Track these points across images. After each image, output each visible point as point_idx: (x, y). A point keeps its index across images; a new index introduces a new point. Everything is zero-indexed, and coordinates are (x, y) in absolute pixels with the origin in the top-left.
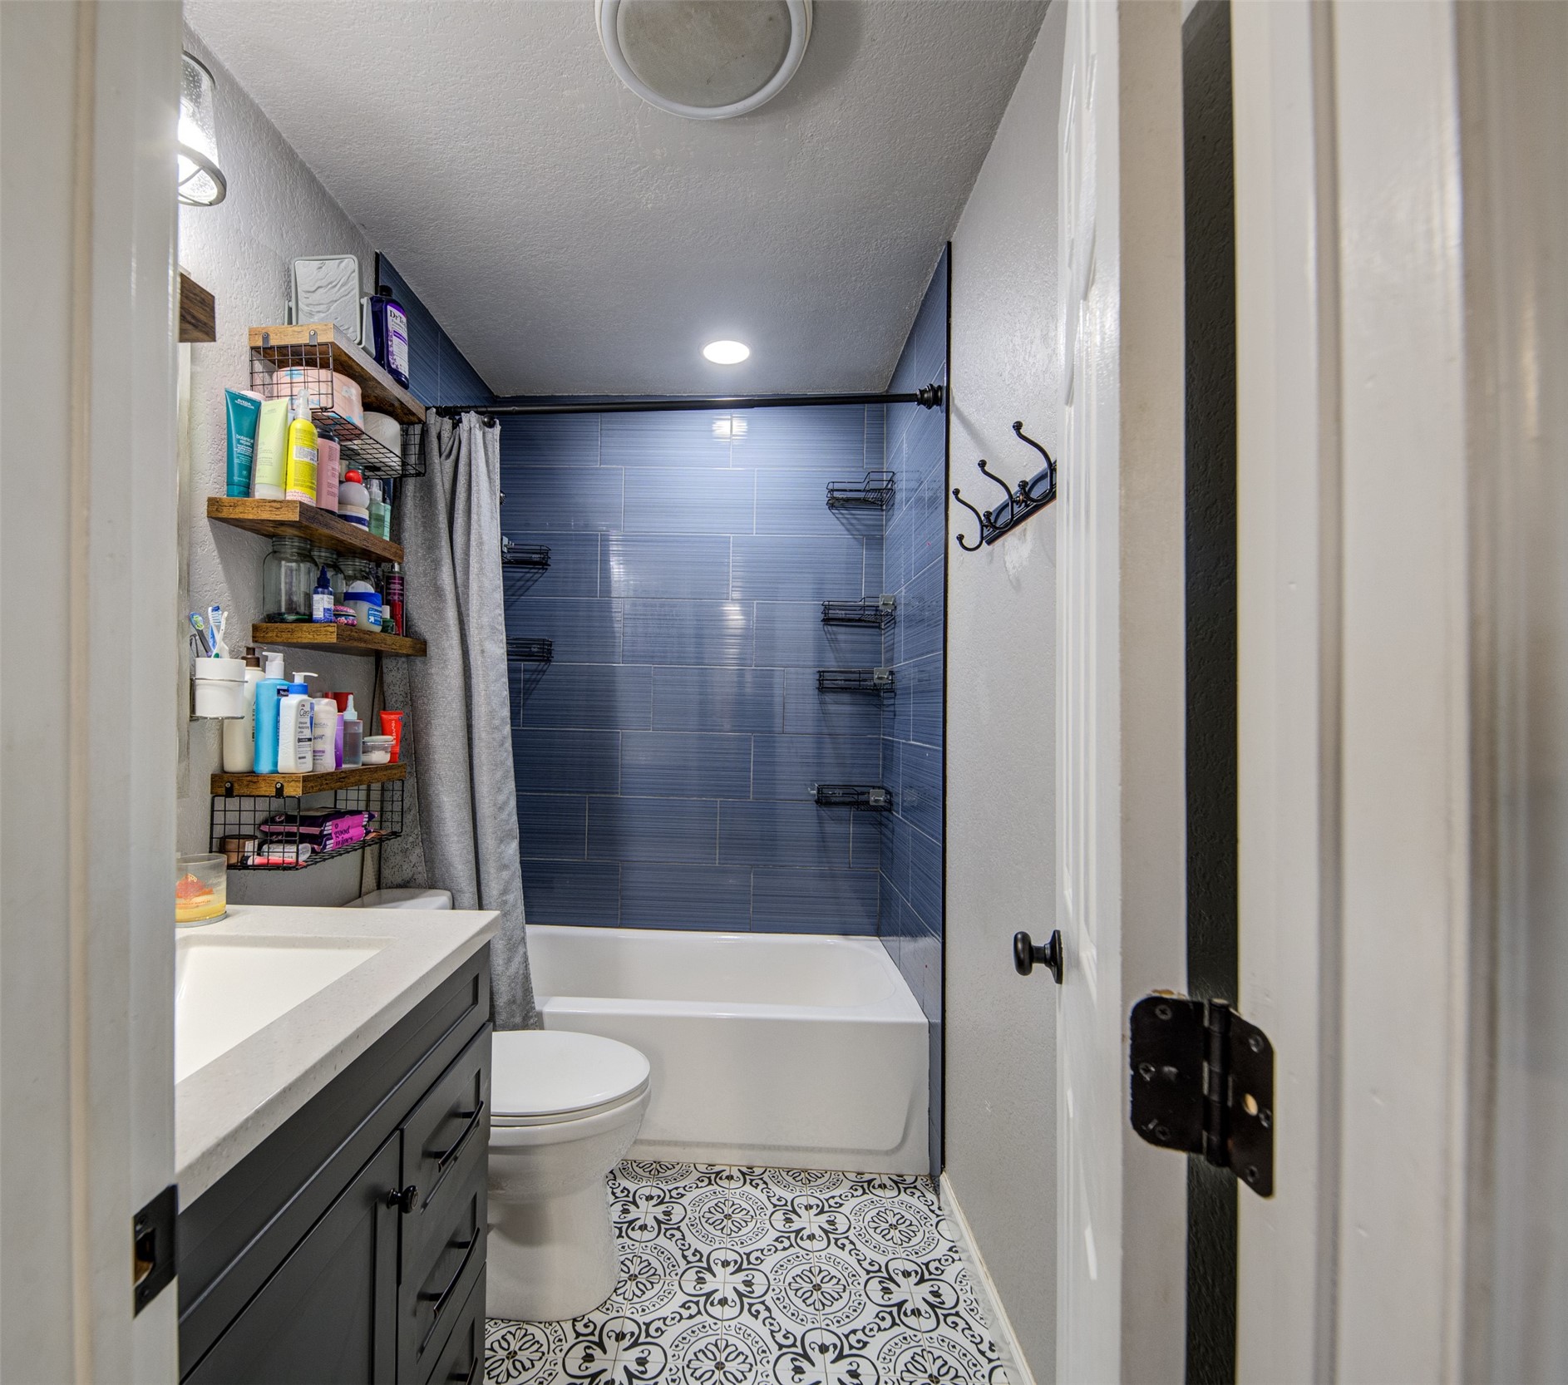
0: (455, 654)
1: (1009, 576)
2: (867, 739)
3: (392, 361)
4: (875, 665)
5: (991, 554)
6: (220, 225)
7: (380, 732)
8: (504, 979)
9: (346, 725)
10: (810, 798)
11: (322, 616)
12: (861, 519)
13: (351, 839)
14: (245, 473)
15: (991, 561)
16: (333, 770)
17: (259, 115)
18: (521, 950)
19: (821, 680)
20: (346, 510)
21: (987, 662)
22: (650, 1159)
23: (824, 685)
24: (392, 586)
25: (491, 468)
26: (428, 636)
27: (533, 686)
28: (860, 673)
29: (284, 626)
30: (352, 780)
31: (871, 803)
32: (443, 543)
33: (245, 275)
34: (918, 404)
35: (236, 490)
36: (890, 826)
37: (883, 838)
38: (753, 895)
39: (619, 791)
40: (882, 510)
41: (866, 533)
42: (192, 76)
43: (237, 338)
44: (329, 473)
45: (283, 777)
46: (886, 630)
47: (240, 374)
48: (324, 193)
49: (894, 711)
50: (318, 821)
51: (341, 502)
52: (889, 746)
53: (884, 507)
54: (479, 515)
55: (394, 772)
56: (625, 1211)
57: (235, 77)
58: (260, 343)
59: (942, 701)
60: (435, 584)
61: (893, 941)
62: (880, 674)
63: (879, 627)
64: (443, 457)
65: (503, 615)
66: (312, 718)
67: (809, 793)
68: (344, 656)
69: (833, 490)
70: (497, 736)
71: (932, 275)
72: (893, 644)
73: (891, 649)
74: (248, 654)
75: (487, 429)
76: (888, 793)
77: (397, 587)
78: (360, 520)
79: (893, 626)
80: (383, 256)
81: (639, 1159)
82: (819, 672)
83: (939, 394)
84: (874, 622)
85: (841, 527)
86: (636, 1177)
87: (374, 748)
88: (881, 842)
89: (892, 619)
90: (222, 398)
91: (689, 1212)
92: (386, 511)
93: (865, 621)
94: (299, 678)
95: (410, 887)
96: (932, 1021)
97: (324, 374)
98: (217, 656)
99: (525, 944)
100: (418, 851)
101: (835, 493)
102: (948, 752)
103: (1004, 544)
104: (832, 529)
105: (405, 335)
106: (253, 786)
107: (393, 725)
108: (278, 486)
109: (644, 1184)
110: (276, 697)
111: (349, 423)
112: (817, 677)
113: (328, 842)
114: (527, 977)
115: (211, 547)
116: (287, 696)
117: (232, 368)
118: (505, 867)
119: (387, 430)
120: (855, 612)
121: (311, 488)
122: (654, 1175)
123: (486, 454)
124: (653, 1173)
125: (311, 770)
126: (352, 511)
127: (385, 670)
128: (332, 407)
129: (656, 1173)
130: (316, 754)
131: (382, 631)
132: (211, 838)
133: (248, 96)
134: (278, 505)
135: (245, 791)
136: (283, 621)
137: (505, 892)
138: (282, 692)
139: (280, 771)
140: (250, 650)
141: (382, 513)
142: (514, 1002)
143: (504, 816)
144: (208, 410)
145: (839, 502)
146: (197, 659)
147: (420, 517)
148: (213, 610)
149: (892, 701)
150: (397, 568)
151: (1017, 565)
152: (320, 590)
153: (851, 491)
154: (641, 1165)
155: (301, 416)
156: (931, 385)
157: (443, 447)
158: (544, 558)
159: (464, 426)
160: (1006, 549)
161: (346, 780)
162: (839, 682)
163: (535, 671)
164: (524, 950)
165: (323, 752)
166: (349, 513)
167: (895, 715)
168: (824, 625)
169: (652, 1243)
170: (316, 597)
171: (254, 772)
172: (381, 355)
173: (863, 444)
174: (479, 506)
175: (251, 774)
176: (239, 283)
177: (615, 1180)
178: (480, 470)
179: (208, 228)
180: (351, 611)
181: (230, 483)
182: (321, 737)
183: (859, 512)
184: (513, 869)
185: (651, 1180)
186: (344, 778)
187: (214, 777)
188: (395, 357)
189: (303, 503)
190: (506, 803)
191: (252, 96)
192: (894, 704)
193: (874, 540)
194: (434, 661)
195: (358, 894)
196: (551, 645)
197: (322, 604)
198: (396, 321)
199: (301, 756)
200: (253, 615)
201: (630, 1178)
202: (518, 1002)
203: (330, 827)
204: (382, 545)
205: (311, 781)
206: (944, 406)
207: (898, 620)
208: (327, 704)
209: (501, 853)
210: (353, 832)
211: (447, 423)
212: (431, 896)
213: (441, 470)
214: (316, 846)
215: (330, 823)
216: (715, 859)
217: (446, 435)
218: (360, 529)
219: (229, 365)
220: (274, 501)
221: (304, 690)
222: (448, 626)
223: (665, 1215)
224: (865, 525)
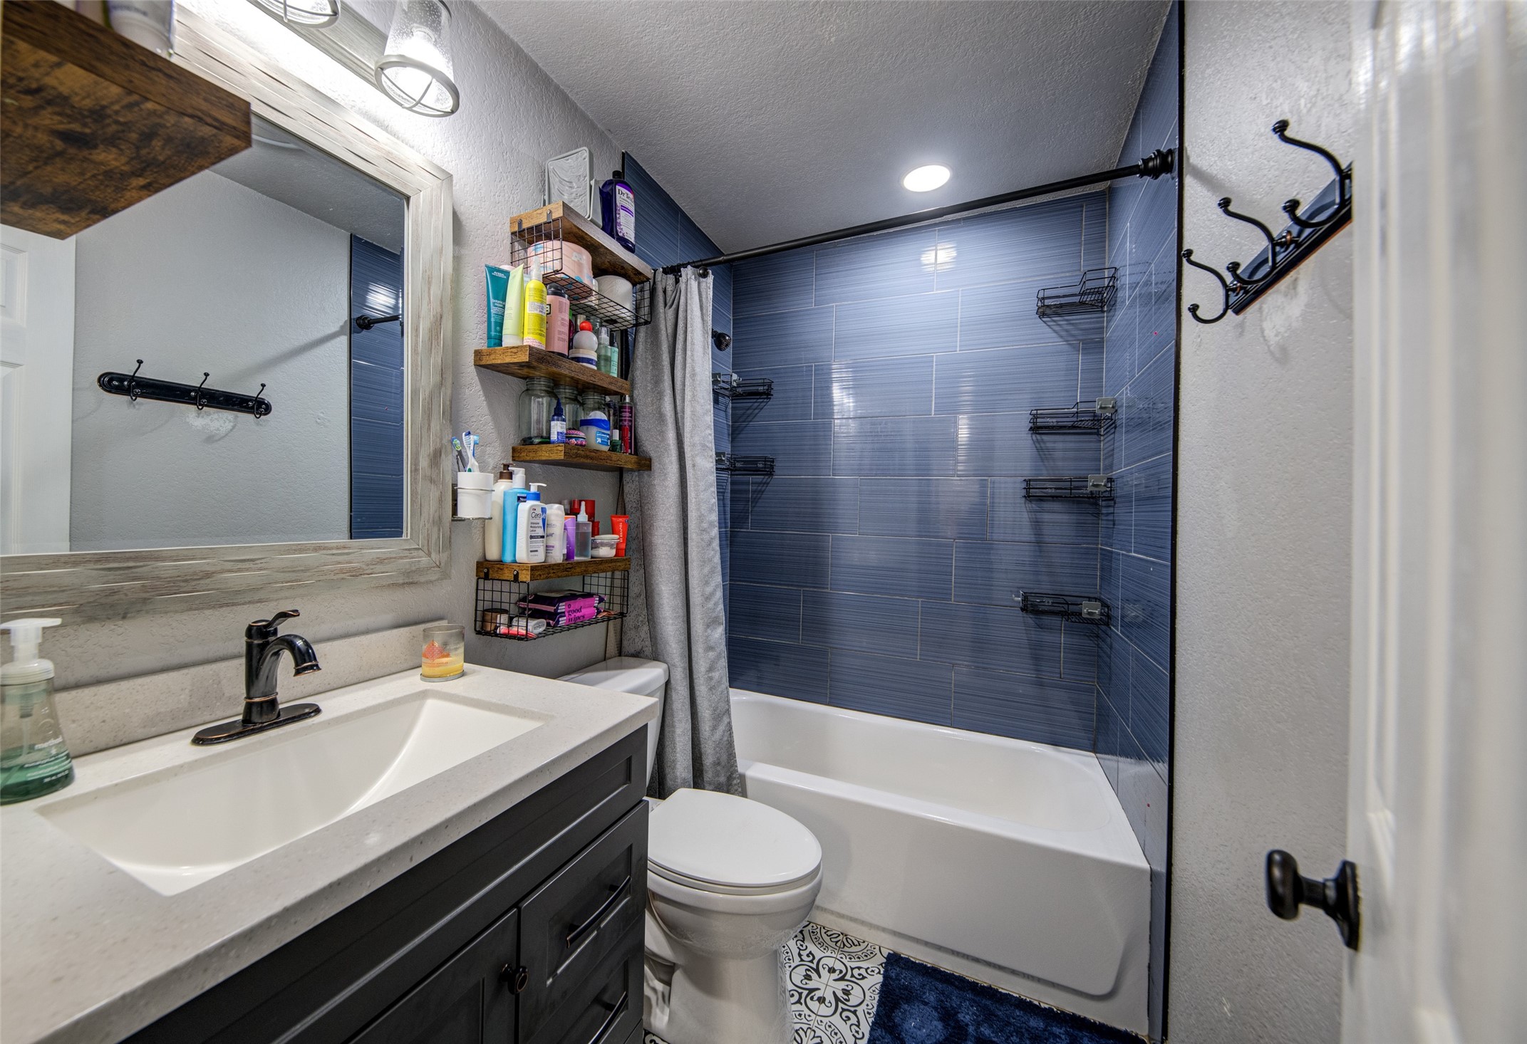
0: (673, 468)
1: (1269, 347)
2: (1082, 548)
3: (619, 230)
4: (1090, 472)
5: (1241, 326)
6: (485, 140)
7: (611, 531)
8: (710, 743)
9: (578, 525)
10: (1016, 605)
11: (556, 438)
12: (1076, 323)
13: (583, 617)
14: (498, 328)
15: (1241, 334)
16: (561, 562)
17: (518, 51)
18: (726, 720)
19: (1028, 489)
20: (579, 353)
21: (1234, 460)
22: (837, 930)
23: (1033, 493)
24: (624, 414)
25: (704, 311)
26: (653, 454)
27: (759, 496)
28: (1071, 481)
29: (531, 447)
30: (578, 570)
31: (1084, 616)
32: (666, 377)
33: (507, 178)
34: (1141, 176)
35: (493, 341)
36: (1108, 640)
37: (1100, 651)
38: (954, 692)
39: (829, 586)
40: (1103, 312)
41: (1081, 338)
42: (428, 7)
43: (500, 226)
44: (559, 323)
45: (519, 566)
46: (1106, 436)
47: (502, 254)
48: (577, 109)
49: (1114, 521)
50: (553, 602)
51: (570, 347)
52: (1108, 557)
53: (1105, 309)
54: (692, 351)
55: (619, 564)
56: (808, 977)
57: (498, 23)
58: (516, 229)
59: (1170, 508)
60: (660, 411)
61: (1111, 760)
62: (1096, 481)
63: (1098, 434)
64: (667, 307)
65: (713, 435)
66: (544, 520)
67: (1013, 600)
68: (592, 471)
69: (1044, 298)
70: (706, 537)
71: (1160, 33)
72: (1113, 450)
73: (1111, 454)
74: (504, 470)
75: (702, 279)
76: (1104, 605)
77: (628, 414)
78: (589, 361)
79: (1113, 430)
80: (628, 154)
81: (828, 926)
82: (1025, 480)
83: (1170, 159)
84: (1091, 428)
85: (1054, 335)
86: (822, 945)
87: (603, 545)
88: (1099, 656)
89: (1113, 425)
90: (483, 273)
91: (868, 998)
92: (614, 353)
93: (1080, 428)
94: (534, 488)
95: (641, 657)
96: (1154, 868)
97: (557, 244)
98: (470, 470)
99: (729, 715)
100: (646, 628)
101: (1046, 301)
102: (1178, 568)
103: (1260, 308)
104: (1046, 337)
105: (632, 209)
106: (500, 572)
107: (621, 526)
108: (517, 335)
109: (829, 954)
110: (516, 503)
111: (577, 282)
112: (1024, 485)
113: (560, 619)
114: (730, 744)
115: (477, 388)
116: (525, 502)
117: (495, 250)
118: (711, 648)
119: (620, 289)
120: (1068, 419)
121: (540, 335)
122: (840, 947)
123: (701, 301)
124: (838, 944)
125: (543, 560)
126: (582, 354)
127: (625, 482)
128: (561, 269)
129: (842, 946)
130: (548, 548)
131: (609, 450)
132: (476, 610)
133: (508, 37)
134: (515, 350)
135: (496, 576)
136: (532, 443)
137: (711, 669)
138: (521, 499)
139: (518, 561)
140: (506, 466)
141: (609, 354)
142: (719, 764)
143: (710, 605)
144: (475, 283)
145: (1048, 310)
146: (459, 473)
147: (650, 358)
148: (466, 435)
149: (1111, 510)
150: (628, 400)
151: (1282, 330)
152: (556, 417)
153: (1064, 296)
154: (829, 933)
155: (534, 278)
156: (1158, 151)
157: (668, 299)
158: (768, 390)
159: (683, 280)
160: (1264, 313)
161: (573, 570)
162: (1050, 491)
163: (760, 483)
164: (728, 720)
165: (553, 547)
166: (581, 356)
167: (1114, 525)
168: (1032, 434)
169: (827, 1019)
170: (553, 423)
171: (502, 561)
172: (609, 225)
173: (1081, 246)
174: (693, 344)
175: (500, 562)
176: (502, 184)
177: (803, 941)
178: (695, 313)
179: (475, 142)
180: (582, 434)
181: (489, 337)
182: (551, 535)
183: (1074, 317)
184: (718, 650)
185: (836, 951)
186: (570, 568)
187: (478, 563)
188: (622, 227)
189: (533, 348)
190: (712, 594)
191: (511, 36)
192: (1114, 513)
193: (1093, 345)
194: (656, 474)
195: (603, 658)
196: (773, 462)
197: (558, 428)
198: (624, 198)
199: (532, 549)
200: (513, 440)
201: (817, 943)
202: (723, 764)
203: (564, 607)
204: (608, 380)
205: (538, 570)
206: (1176, 173)
207: (1118, 423)
208: (558, 509)
209: (707, 637)
210: (584, 611)
211: (671, 278)
212: (651, 667)
213: (665, 317)
214: (551, 622)
215: (564, 604)
216: (917, 655)
217: (669, 289)
218: (587, 368)
219: (494, 248)
220: (513, 347)
221: (537, 497)
222: (669, 445)
223: (844, 993)
224: (1082, 330)
